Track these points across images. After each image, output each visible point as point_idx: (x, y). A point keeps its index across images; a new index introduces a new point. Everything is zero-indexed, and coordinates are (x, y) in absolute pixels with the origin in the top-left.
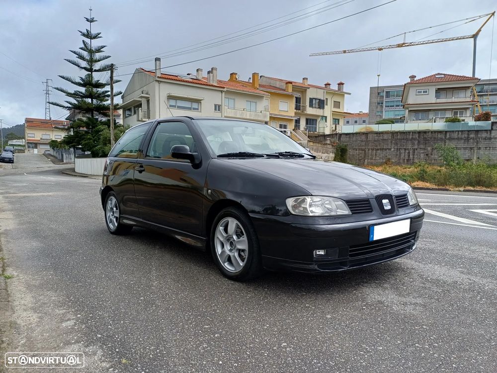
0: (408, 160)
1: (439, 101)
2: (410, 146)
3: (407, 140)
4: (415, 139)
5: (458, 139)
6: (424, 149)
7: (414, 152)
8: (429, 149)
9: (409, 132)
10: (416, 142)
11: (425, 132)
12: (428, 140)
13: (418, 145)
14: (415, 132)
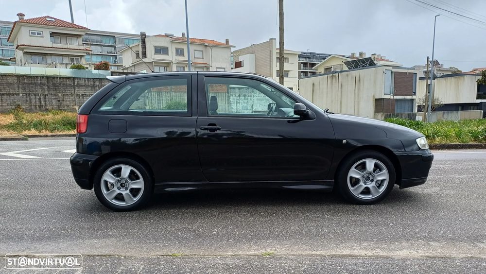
0: (40, 107)
1: (55, 45)
2: (39, 92)
3: (36, 84)
4: (44, 84)
5: (86, 86)
6: (55, 95)
7: (45, 98)
8: (60, 95)
9: (37, 77)
10: (46, 88)
11: (54, 78)
12: (58, 86)
13: (49, 91)
14: (43, 77)
